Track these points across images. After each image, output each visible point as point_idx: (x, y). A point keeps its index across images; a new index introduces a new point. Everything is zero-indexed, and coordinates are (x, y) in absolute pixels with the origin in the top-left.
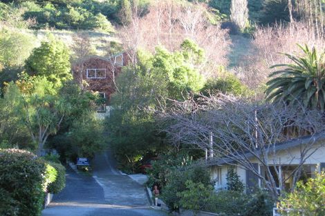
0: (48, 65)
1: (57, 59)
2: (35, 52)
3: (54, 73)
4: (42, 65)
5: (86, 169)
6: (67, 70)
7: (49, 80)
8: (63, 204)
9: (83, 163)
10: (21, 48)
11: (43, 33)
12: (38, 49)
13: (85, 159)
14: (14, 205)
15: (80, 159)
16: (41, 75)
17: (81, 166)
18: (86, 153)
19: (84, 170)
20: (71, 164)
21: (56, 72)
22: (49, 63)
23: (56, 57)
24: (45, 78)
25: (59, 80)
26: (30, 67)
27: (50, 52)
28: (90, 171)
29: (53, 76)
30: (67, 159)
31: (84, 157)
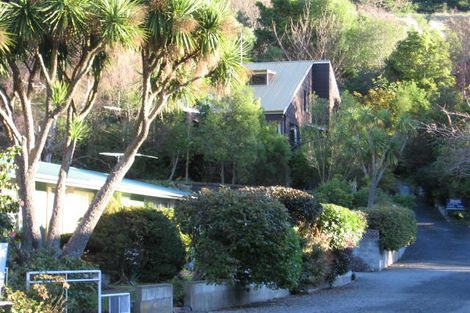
0: (418, 66)
1: (432, 56)
2: (399, 47)
3: (427, 76)
4: (410, 66)
5: (460, 215)
6: (447, 72)
7: (421, 86)
8: (411, 266)
9: (456, 206)
10: (382, 42)
11: (439, 18)
12: (404, 43)
13: (458, 201)
14: (230, 264)
15: (452, 201)
16: (408, 79)
17: (453, 211)
18: (459, 193)
19: (457, 217)
20: (440, 208)
21: (431, 75)
22: (419, 62)
23: (430, 53)
24: (414, 83)
25: (433, 86)
26: (392, 68)
27: (421, 46)
28: (466, 218)
29: (426, 81)
30: (436, 201)
31: (457, 197)
